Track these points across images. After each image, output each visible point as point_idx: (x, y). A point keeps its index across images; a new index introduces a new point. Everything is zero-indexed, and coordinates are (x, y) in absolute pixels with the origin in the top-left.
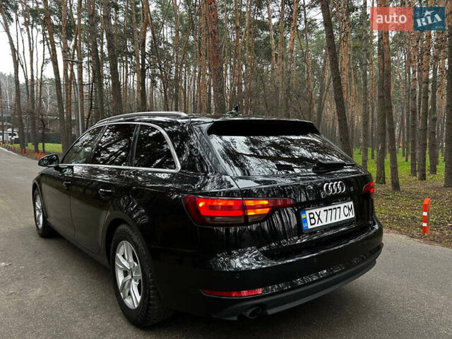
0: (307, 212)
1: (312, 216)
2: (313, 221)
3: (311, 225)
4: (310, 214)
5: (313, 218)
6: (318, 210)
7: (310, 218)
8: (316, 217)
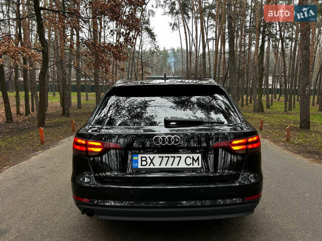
0: (140, 156)
1: (144, 159)
2: (144, 163)
3: (142, 165)
4: (142, 157)
5: (146, 161)
6: (152, 156)
7: (142, 161)
8: (149, 161)
